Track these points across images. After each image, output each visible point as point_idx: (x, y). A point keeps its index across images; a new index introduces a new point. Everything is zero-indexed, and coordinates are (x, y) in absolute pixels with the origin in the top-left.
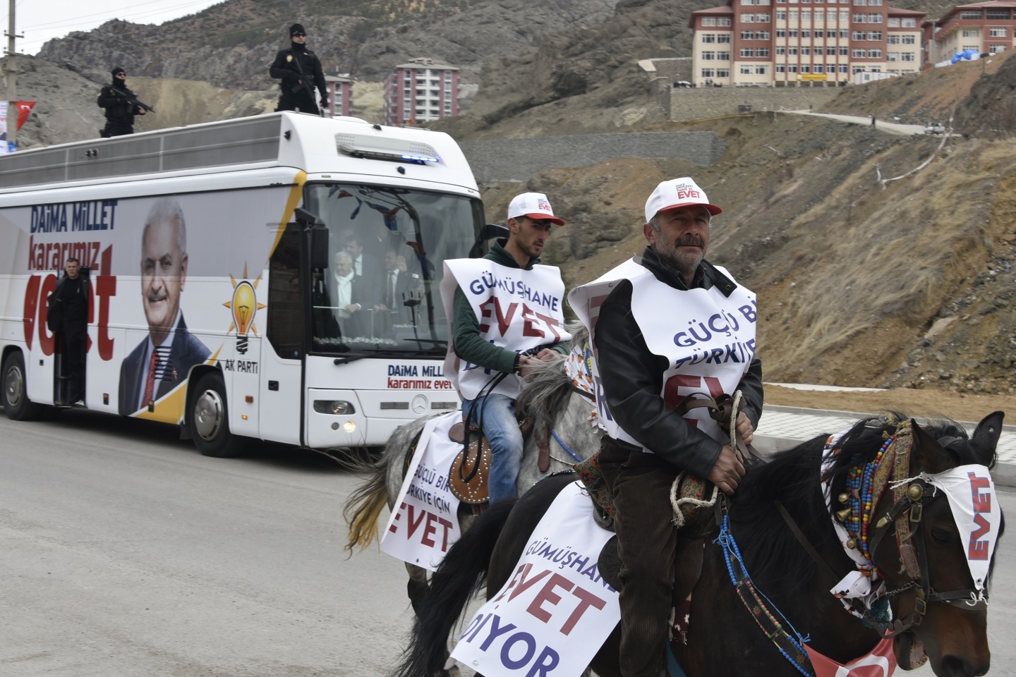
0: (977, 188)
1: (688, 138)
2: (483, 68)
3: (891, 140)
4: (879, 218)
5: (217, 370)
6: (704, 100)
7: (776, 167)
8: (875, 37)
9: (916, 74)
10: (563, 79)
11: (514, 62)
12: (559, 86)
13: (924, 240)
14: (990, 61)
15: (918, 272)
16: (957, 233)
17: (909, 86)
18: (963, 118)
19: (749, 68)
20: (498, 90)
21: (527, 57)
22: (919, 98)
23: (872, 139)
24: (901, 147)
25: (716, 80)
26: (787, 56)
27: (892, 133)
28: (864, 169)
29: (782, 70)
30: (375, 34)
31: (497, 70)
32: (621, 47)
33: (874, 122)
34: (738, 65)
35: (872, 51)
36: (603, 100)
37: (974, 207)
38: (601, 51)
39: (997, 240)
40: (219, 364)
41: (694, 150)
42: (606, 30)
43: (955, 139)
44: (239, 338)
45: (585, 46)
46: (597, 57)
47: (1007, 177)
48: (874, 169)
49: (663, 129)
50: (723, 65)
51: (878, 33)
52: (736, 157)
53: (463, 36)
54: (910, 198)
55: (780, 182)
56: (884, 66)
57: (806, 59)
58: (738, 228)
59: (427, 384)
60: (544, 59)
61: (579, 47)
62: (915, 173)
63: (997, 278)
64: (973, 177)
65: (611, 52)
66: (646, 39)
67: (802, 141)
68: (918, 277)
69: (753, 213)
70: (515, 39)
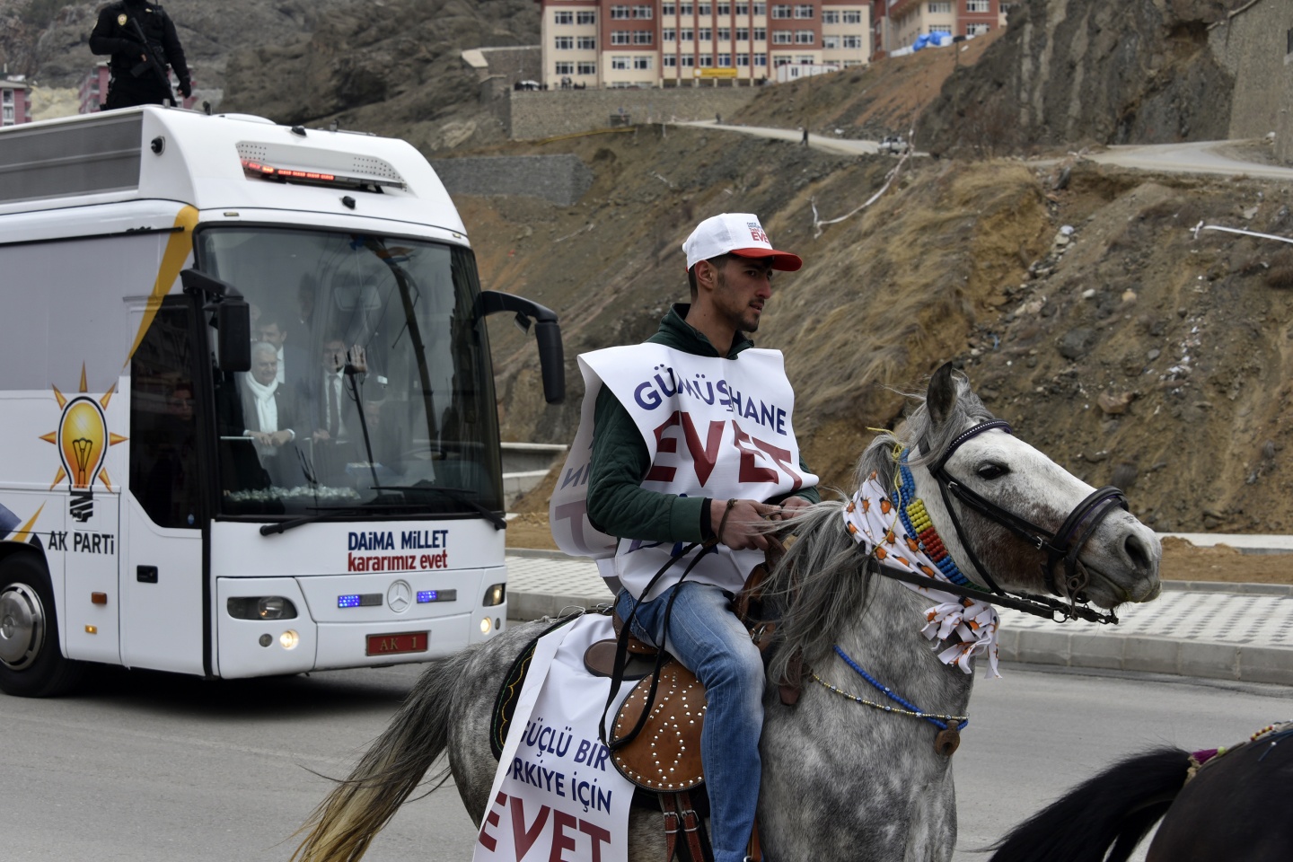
0: (950, 230)
1: (538, 165)
2: (229, 66)
3: (831, 163)
4: (814, 277)
5: (35, 549)
6: (560, 109)
7: (668, 206)
8: (804, 14)
9: (864, 67)
10: (350, 80)
11: (276, 55)
12: (345, 91)
13: (877, 307)
14: (965, 48)
15: (871, 355)
16: (924, 297)
17: (855, 85)
18: (932, 130)
19: (625, 60)
20: (253, 97)
21: (296, 49)
22: (870, 101)
23: (805, 162)
24: (846, 173)
25: (577, 79)
26: (678, 43)
27: (832, 152)
28: (794, 205)
29: (673, 62)
30: (63, 16)
31: (250, 68)
32: (436, 32)
33: (805, 137)
34: (608, 57)
35: (800, 34)
36: (411, 110)
37: (946, 259)
38: (405, 38)
39: (981, 304)
40: (35, 539)
41: (547, 183)
42: (412, 6)
43: (919, 160)
44: (73, 493)
45: (381, 30)
46: (400, 47)
47: (992, 214)
48: (809, 204)
49: (502, 151)
50: (586, 56)
51: (808, 8)
52: (609, 192)
53: (198, 18)
54: (856, 247)
55: (674, 226)
56: (818, 55)
57: (706, 47)
58: (615, 296)
59: (410, 561)
60: (321, 50)
61: (373, 31)
62: (863, 211)
63: (982, 359)
64: (944, 215)
65: (421, 39)
66: (473, 19)
67: (704, 166)
68: (870, 361)
69: (636, 273)
70: (277, 21)
